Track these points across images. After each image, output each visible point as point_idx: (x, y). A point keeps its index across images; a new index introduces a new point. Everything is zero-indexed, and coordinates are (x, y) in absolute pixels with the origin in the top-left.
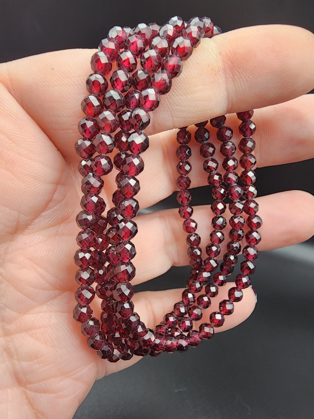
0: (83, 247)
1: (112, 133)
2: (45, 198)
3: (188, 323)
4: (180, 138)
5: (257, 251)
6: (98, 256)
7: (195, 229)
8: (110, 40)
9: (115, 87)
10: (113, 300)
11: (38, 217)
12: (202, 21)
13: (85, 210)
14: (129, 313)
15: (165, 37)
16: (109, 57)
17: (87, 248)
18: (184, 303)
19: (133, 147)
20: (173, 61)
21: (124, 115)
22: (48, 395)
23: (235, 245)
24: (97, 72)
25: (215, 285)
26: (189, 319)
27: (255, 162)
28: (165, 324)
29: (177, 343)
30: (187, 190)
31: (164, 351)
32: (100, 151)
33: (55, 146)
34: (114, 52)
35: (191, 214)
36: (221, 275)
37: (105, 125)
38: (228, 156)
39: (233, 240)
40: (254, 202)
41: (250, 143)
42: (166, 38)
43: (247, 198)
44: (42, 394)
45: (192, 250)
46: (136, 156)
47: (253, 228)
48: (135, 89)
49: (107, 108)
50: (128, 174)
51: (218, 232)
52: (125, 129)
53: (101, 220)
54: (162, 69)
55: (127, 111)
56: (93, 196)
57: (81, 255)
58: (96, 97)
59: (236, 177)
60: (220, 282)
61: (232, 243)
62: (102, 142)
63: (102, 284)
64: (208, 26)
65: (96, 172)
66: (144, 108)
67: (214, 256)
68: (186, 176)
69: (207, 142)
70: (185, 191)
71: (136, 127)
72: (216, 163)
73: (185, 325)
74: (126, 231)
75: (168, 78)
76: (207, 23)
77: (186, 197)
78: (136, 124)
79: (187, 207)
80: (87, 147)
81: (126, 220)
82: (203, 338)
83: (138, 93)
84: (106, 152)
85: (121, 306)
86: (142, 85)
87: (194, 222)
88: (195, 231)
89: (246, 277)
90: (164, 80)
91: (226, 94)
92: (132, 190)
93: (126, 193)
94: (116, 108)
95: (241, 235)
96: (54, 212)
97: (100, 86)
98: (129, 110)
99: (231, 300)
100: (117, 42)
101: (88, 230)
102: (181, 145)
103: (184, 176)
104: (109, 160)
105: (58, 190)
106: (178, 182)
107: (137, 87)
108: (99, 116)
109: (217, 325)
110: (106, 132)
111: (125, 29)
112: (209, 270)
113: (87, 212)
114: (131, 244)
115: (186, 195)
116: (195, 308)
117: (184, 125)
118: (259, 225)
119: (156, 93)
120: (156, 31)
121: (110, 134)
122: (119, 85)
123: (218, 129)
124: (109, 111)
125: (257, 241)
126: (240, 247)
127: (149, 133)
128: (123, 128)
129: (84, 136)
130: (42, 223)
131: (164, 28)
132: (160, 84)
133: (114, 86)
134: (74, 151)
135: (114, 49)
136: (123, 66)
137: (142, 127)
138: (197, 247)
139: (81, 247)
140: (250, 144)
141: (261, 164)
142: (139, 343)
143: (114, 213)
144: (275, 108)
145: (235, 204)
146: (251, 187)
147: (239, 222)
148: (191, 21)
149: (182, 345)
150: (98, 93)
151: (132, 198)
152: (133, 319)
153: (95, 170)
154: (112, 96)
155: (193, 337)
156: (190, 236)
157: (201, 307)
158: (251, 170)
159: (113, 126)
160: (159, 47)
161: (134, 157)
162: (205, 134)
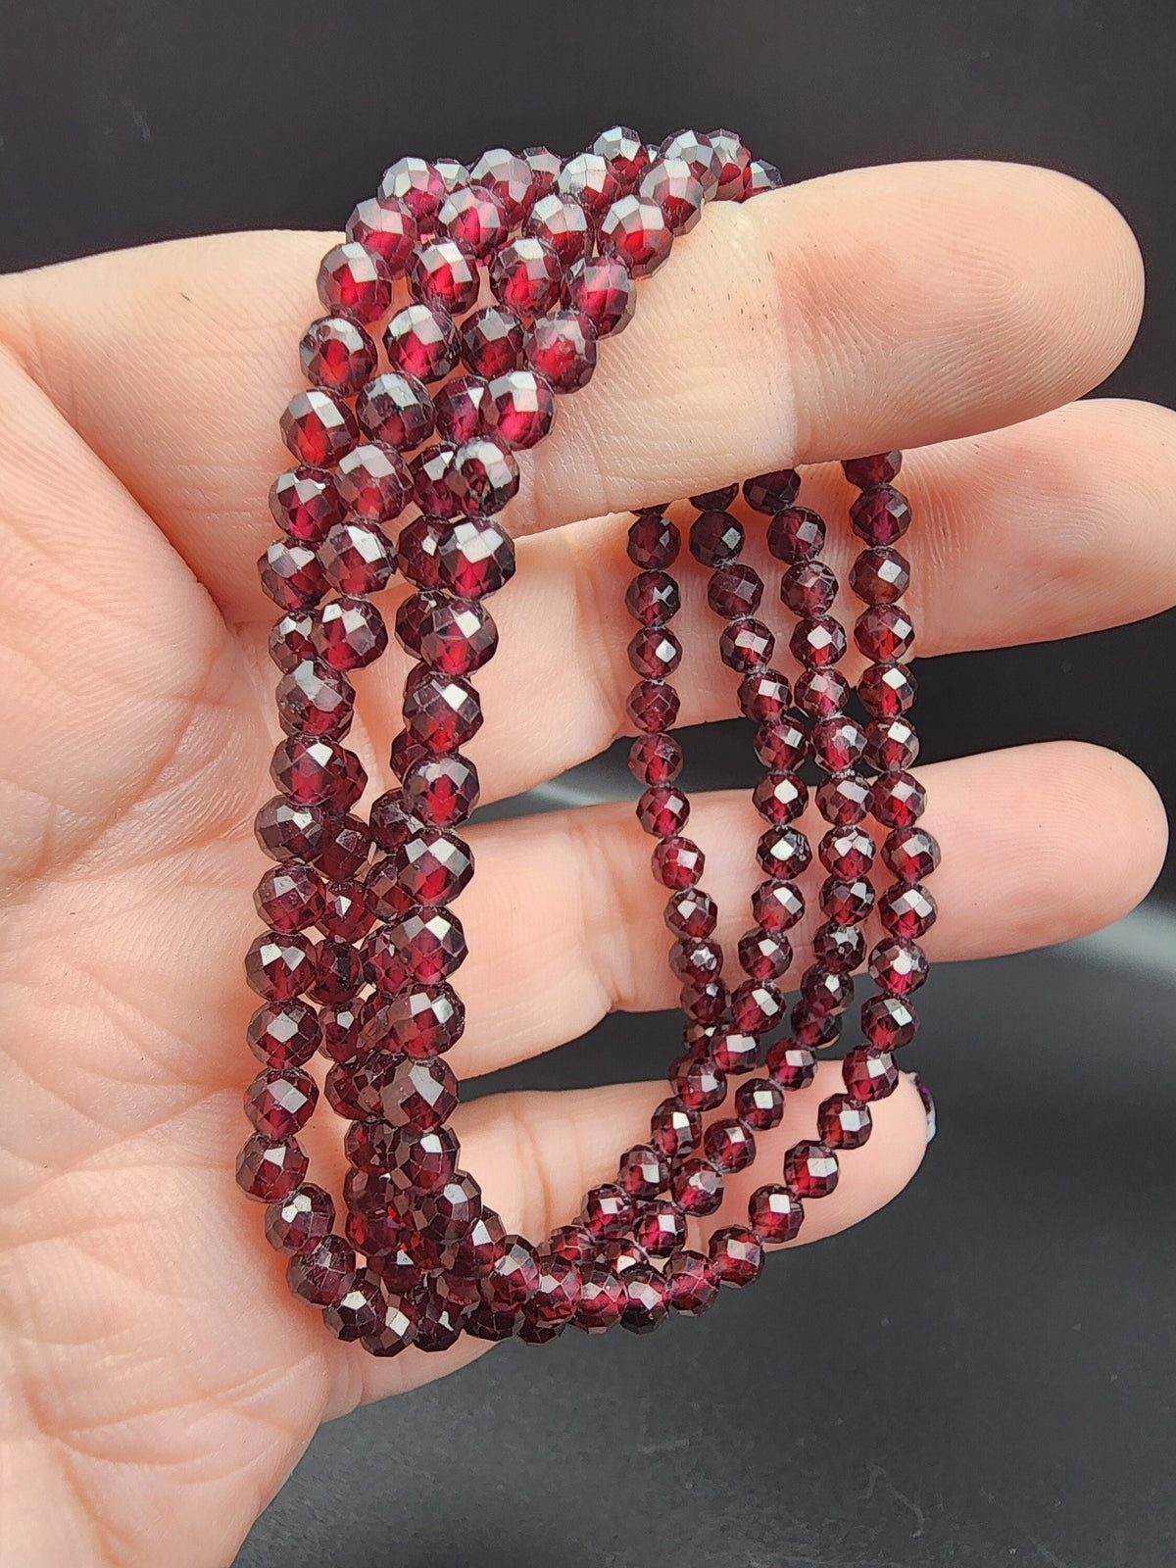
0: (275, 927)
1: (384, 521)
2: (147, 749)
3: (667, 1223)
4: (642, 546)
5: (922, 962)
6: (337, 959)
7: (697, 874)
8: (388, 203)
9: (402, 364)
10: (385, 1125)
11: (123, 819)
12: (709, 145)
13: (286, 794)
14: (439, 1172)
15: (576, 195)
16: (380, 261)
17: (291, 927)
18: (657, 1147)
19: (457, 575)
20: (603, 277)
21: (430, 462)
22: (146, 1468)
23: (840, 938)
24: (338, 311)
25: (772, 1085)
26: (673, 1208)
27: (911, 635)
28: (587, 1225)
29: (623, 1292)
30: (666, 733)
31: (570, 1322)
32: (341, 583)
33: (188, 565)
34: (400, 244)
35: (680, 819)
36: (793, 1048)
37: (362, 494)
38: (808, 615)
39: (833, 919)
40: (910, 780)
41: (890, 568)
42: (581, 199)
43: (883, 765)
44: (124, 1466)
45: (685, 952)
46: (470, 605)
47: (906, 876)
48: (470, 372)
49: (372, 435)
50: (440, 668)
51: (779, 886)
52: (437, 511)
53: (346, 830)
54: (565, 306)
55: (441, 447)
56: (315, 742)
57: (270, 953)
58: (332, 397)
59: (840, 689)
60: (791, 1073)
61: (831, 928)
62: (348, 551)
63: (347, 1063)
64: (732, 162)
65: (327, 659)
66: (496, 438)
67: (767, 976)
68: (662, 684)
69: (734, 564)
70: (660, 736)
71: (467, 505)
72: (765, 638)
73: (658, 1229)
74: (429, 869)
75: (581, 338)
76: (726, 149)
77: (664, 757)
78: (468, 493)
79: (665, 792)
80: (298, 570)
81: (432, 832)
82: (722, 1282)
83: (481, 386)
84: (363, 587)
85: (411, 1147)
86: (494, 358)
87: (691, 847)
88: (694, 880)
89: (883, 1055)
90: (570, 343)
91: (792, 396)
92: (453, 723)
93: (428, 735)
94: (400, 434)
95: (862, 900)
96: (178, 803)
97: (347, 358)
98: (450, 443)
99: (826, 1141)
100: (410, 209)
101: (297, 863)
102: (645, 571)
103: (655, 682)
104: (371, 614)
105: (194, 722)
106: (632, 705)
107: (478, 368)
108: (341, 463)
109: (775, 1236)
110: (364, 517)
111: (440, 167)
112: (751, 1028)
113: (292, 798)
114: (448, 916)
115: (663, 751)
116: (694, 1167)
117: (645, 500)
118: (926, 863)
119: (541, 386)
120: (548, 173)
121: (378, 525)
122: (413, 357)
123: (773, 517)
124: (377, 445)
125: (922, 924)
126: (861, 942)
127: (524, 526)
128: (429, 508)
129: (288, 532)
130: (136, 840)
131: (573, 167)
132: (555, 359)
133: (397, 360)
134: (256, 583)
135: (401, 235)
136: (430, 293)
137: (489, 504)
138: (706, 940)
139: (269, 925)
140: (889, 572)
141: (931, 644)
142: (479, 1288)
143: (394, 807)
144: (976, 445)
145: (837, 785)
146: (895, 724)
147: (854, 851)
148: (669, 144)
149: (642, 1303)
150: (341, 385)
151: (453, 753)
152: (455, 1194)
153: (323, 650)
154: (386, 394)
155: (685, 1275)
156: (677, 898)
157: (718, 1165)
158: (896, 665)
159: (386, 496)
160: (556, 228)
161: (460, 608)
162: (724, 534)
